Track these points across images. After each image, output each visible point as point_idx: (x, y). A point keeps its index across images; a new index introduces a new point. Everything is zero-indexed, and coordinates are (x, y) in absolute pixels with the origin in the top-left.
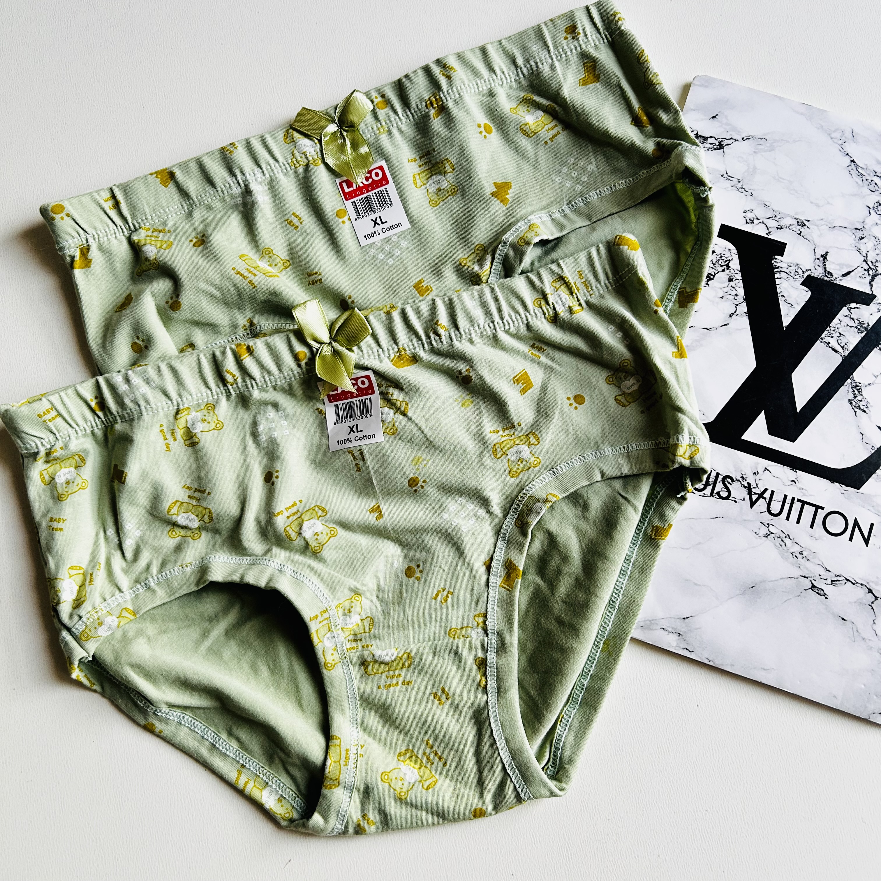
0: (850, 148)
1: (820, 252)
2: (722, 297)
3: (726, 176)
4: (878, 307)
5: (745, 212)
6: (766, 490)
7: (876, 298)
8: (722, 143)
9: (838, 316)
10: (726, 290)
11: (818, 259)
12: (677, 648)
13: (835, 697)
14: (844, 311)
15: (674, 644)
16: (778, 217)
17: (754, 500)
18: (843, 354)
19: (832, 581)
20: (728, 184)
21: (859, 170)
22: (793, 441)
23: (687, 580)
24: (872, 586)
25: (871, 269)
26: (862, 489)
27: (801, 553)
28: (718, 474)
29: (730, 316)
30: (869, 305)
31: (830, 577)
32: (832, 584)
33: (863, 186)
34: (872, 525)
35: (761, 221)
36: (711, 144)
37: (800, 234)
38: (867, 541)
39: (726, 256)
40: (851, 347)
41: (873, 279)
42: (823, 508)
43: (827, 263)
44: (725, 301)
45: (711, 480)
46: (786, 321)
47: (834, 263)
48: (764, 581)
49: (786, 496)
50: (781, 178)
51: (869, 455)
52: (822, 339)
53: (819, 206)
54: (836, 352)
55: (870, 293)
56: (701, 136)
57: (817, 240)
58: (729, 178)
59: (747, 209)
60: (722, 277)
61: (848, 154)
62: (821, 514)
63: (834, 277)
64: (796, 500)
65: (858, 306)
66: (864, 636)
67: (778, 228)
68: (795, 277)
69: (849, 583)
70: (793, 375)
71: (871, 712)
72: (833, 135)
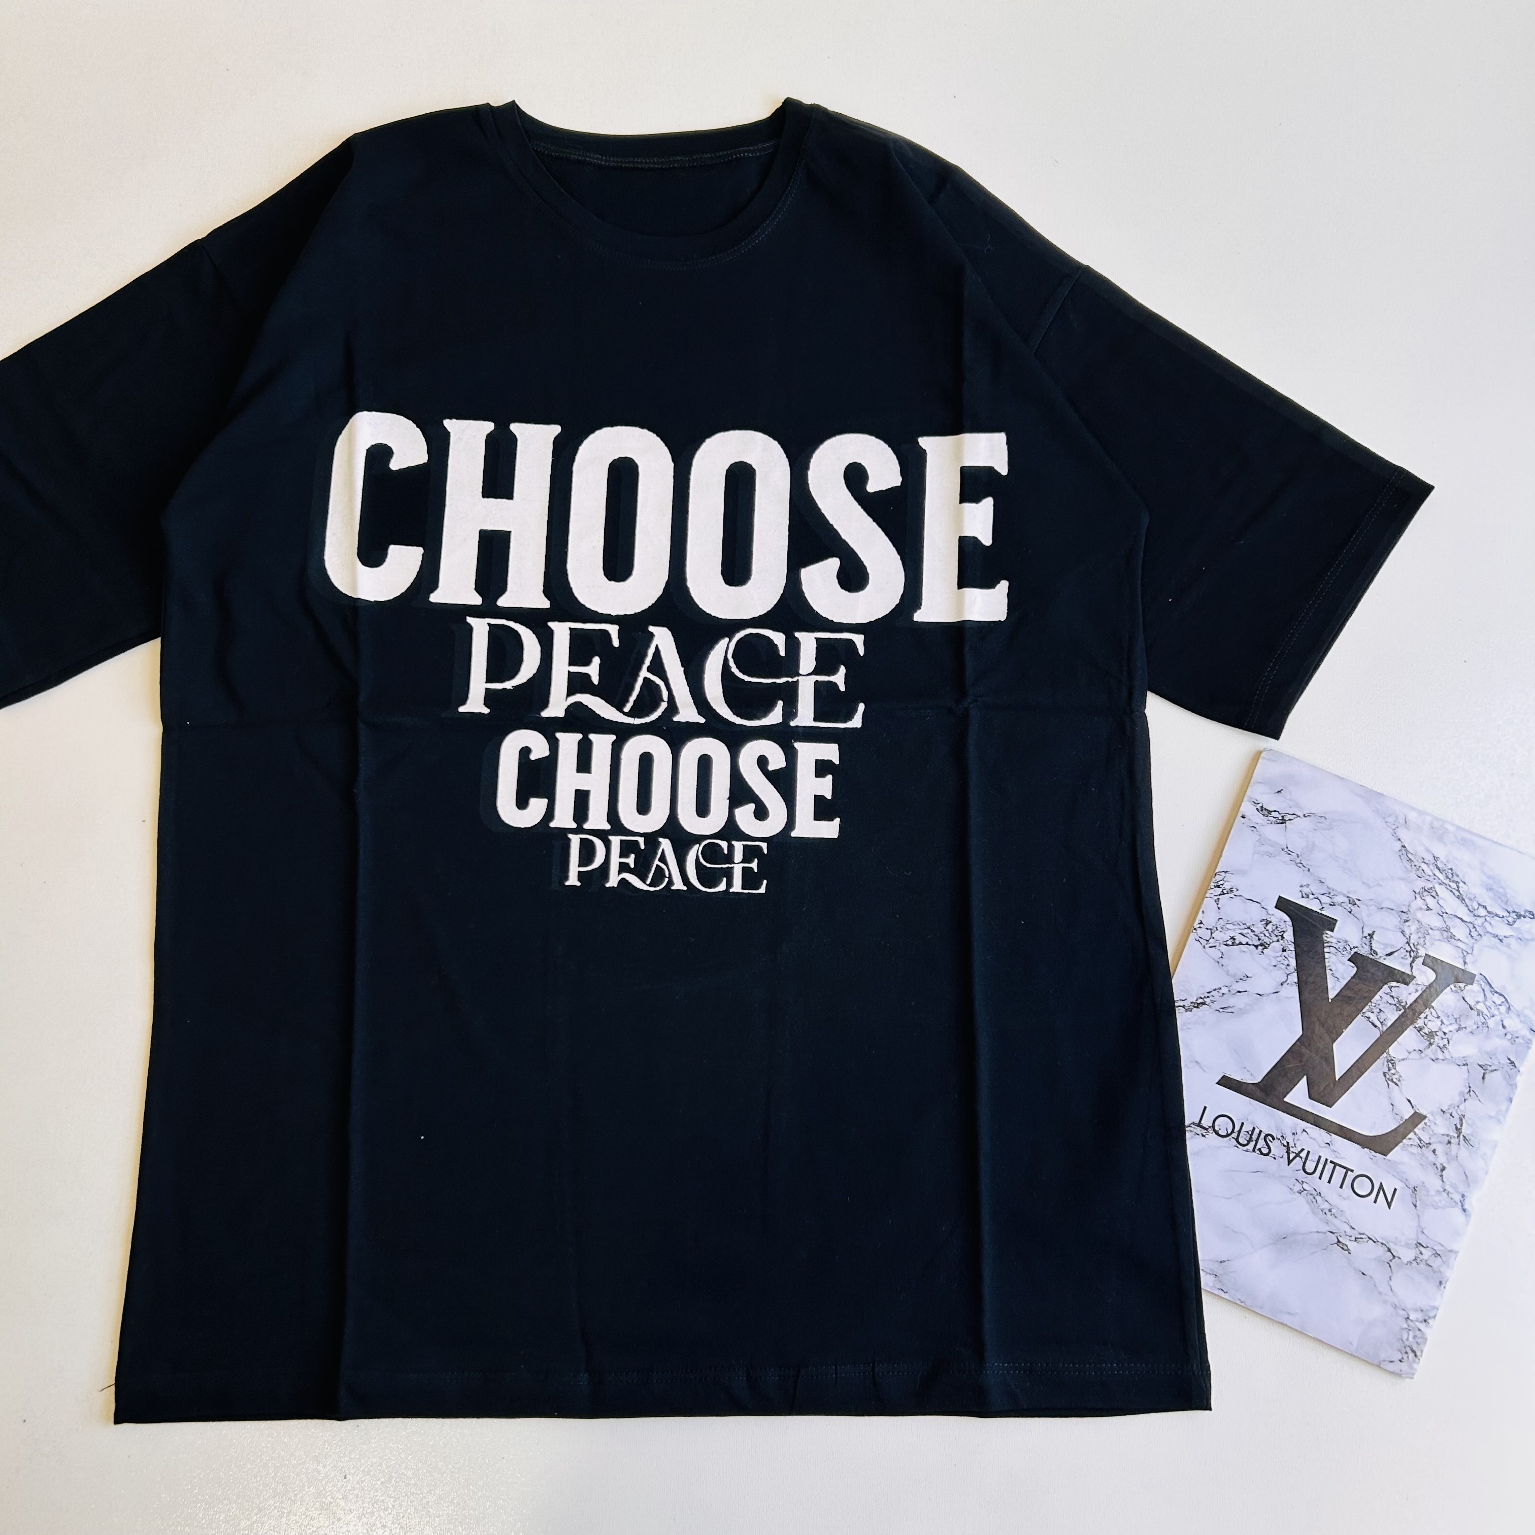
0: (1402, 833)
1: (1367, 931)
2: (1275, 966)
3: (1286, 850)
4: (1416, 987)
5: (1301, 886)
6: (1303, 1150)
7: (1415, 979)
8: (1285, 818)
9: (1380, 993)
10: (1279, 959)
11: (1365, 937)
12: (1213, 1288)
13: (1351, 1343)
14: (1386, 988)
15: (1211, 1284)
16: (1332, 894)
17: (1291, 1158)
18: (1381, 1028)
19: (1356, 1238)
20: (1288, 858)
21: (1409, 855)
22: (1330, 1107)
23: (1227, 1227)
24: (1392, 1246)
25: (1413, 951)
26: (1389, 1156)
27: (1330, 1211)
28: (1261, 1131)
29: (1282, 984)
30: (1408, 985)
31: (1355, 1234)
32: (1355, 1241)
33: (1411, 871)
34: (1395, 1190)
35: (1315, 896)
36: (1275, 818)
37: (1350, 912)
38: (1389, 1205)
39: (1281, 927)
40: (1389, 1023)
41: (1413, 961)
42: (1352, 1171)
43: (1373, 942)
44: (1278, 970)
45: (1255, 1137)
46: (1332, 994)
47: (1379, 942)
48: (1295, 1234)
49: (1320, 1157)
50: (1337, 857)
51: (1398, 1125)
52: (1363, 1013)
53: (1369, 886)
54: (1375, 1026)
55: (1410, 973)
56: (1265, 809)
57: (1365, 919)
58: (1289, 853)
59: (1304, 883)
60: (1277, 946)
61: (1399, 840)
62: (1351, 1176)
63: (1379, 956)
64: (1329, 1161)
65: (1399, 984)
66: (1381, 1290)
67: (1330, 905)
68: (1343, 953)
69: (1370, 1241)
70: (1335, 1045)
71: (1382, 1359)
72: (1387, 820)
